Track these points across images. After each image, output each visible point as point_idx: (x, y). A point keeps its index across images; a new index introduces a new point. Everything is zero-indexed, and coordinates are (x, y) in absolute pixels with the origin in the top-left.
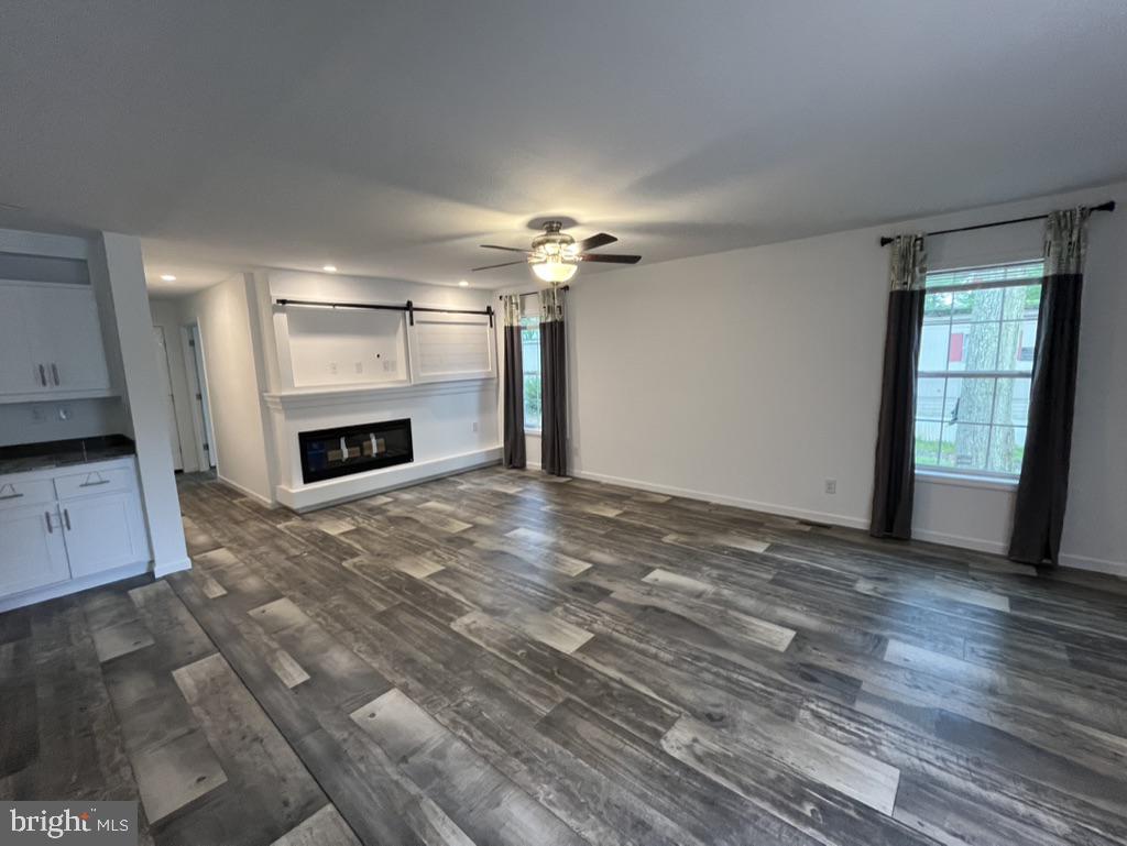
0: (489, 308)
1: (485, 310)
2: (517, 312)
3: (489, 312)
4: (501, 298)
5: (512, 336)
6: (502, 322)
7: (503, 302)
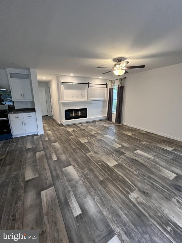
0: (106, 83)
1: (105, 84)
2: (113, 84)
3: (106, 84)
4: (109, 81)
5: (111, 90)
6: (109, 87)
7: (110, 82)
